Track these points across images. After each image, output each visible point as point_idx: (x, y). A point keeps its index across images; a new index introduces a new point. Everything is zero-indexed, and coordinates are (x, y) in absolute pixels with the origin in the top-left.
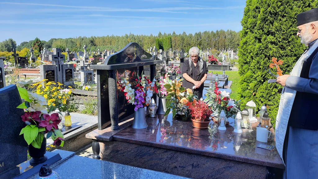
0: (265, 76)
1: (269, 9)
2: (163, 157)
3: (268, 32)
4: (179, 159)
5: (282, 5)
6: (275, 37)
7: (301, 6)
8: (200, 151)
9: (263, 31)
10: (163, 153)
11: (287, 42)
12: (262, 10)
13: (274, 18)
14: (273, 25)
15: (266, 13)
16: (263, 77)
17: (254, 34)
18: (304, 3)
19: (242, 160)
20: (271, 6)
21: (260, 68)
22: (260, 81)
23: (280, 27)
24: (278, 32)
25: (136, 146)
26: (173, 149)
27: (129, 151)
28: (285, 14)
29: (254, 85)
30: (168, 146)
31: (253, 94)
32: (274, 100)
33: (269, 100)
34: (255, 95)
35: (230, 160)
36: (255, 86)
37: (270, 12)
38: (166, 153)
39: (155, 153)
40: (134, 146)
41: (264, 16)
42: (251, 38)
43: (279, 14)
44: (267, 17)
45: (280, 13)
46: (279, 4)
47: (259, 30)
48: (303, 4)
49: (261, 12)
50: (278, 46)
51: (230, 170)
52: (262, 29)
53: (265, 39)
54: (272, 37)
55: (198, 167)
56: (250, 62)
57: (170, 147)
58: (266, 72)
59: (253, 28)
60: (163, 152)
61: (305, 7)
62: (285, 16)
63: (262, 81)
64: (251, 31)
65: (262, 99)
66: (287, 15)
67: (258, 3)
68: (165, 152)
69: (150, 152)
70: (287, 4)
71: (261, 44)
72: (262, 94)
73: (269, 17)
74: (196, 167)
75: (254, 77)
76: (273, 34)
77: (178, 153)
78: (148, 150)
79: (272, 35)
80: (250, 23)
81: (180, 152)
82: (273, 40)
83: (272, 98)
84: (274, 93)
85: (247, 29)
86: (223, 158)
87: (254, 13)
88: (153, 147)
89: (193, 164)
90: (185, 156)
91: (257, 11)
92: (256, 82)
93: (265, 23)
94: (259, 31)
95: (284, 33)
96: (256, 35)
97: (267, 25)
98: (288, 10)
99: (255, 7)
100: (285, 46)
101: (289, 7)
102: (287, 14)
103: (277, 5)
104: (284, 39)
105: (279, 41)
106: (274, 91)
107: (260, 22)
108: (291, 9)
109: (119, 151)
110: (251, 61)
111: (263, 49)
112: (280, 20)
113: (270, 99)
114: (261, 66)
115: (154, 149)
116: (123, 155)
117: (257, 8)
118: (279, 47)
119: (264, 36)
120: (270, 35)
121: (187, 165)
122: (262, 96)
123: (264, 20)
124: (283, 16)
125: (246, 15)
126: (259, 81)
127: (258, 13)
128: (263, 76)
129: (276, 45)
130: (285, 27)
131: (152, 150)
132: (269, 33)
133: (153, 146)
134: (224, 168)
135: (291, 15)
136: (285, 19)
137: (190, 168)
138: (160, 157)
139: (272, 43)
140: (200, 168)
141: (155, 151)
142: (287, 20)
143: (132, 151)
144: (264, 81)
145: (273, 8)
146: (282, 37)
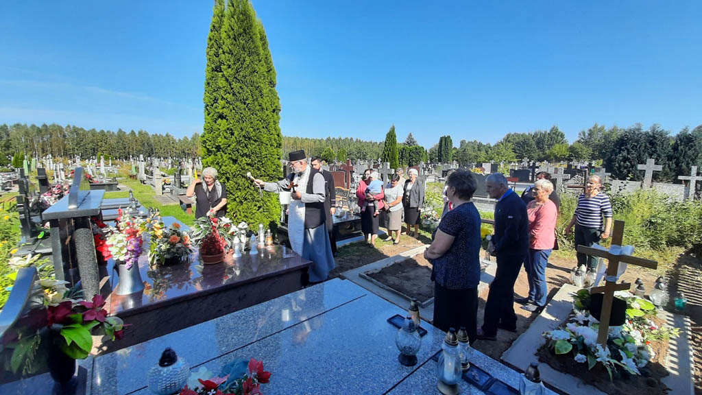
4: (223, 299)
10: (201, 302)
12: (236, 133)
29: (234, 207)
31: (235, 216)
36: (236, 207)
38: (206, 301)
39: (190, 307)
42: (225, 159)
53: (242, 161)
54: (247, 159)
55: (245, 298)
58: (245, 192)
68: (204, 299)
69: (182, 309)
71: (237, 165)
72: (244, 213)
74: (243, 298)
75: (232, 198)
76: (247, 156)
81: (224, 290)
83: (254, 216)
84: (255, 211)
89: (240, 296)
90: (230, 293)
93: (240, 145)
95: (258, 156)
96: (230, 156)
97: (242, 147)
104: (259, 161)
111: (240, 170)
119: (240, 158)
120: (245, 157)
121: (233, 301)
122: (245, 216)
126: (239, 202)
132: (245, 155)
136: (257, 143)
137: (237, 302)
138: (199, 308)
139: (247, 164)
140: (247, 298)
143: (150, 322)
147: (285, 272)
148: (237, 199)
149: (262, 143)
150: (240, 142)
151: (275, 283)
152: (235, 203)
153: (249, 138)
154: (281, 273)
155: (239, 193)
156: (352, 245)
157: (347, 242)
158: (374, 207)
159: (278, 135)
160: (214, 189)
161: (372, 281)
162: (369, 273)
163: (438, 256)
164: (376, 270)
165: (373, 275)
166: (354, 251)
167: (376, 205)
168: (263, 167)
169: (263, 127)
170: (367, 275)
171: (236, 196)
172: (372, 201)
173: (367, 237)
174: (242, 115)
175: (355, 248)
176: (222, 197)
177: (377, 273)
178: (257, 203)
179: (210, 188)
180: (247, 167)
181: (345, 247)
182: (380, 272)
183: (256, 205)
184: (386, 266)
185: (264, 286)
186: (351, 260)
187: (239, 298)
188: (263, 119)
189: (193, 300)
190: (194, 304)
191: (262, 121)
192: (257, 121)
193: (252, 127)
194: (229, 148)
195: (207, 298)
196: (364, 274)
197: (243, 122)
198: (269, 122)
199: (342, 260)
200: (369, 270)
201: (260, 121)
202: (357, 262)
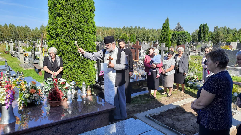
1: (72, 25)
3: (73, 38)
4: (62, 129)
9: (69, 38)
11: (83, 44)
12: (68, 25)
15: (70, 27)
16: (73, 66)
17: (63, 39)
24: (78, 39)
34: (69, 77)
35: (93, 115)
37: (73, 27)
47: (67, 37)
51: (93, 121)
60: (49, 129)
64: (60, 37)
65: (74, 79)
66: (82, 30)
68: (51, 128)
74: (73, 129)
77: (61, 125)
80: (60, 32)
81: (63, 123)
83: (79, 77)
86: (90, 115)
88: (41, 129)
90: (66, 125)
95: (82, 40)
98: (82, 27)
101: (82, 25)
103: (77, 24)
106: (79, 73)
117: (63, 23)
121: (68, 130)
124: (80, 30)
127: (64, 26)
131: (40, 132)
134: (90, 121)
136: (80, 32)
137: (70, 131)
138: (47, 134)
140: (76, 128)
141: (42, 132)
145: (74, 25)
146: (81, 42)
147: (99, 113)
148: (69, 67)
149: (84, 31)
150: (70, 31)
151: (93, 119)
152: (68, 69)
153: (76, 29)
154: (97, 113)
155: (70, 63)
156: (140, 96)
157: (137, 94)
158: (157, 72)
159: (94, 26)
160: (56, 61)
161: (154, 121)
162: (152, 115)
163: (203, 107)
164: (157, 113)
165: (154, 117)
166: (142, 101)
167: (158, 71)
168: (84, 47)
169: (84, 22)
170: (151, 116)
171: (68, 65)
172: (155, 69)
174: (71, 14)
175: (142, 98)
176: (61, 66)
177: (157, 115)
178: (81, 69)
179: (53, 60)
181: (136, 97)
182: (159, 115)
183: (80, 71)
184: (163, 111)
185: (86, 121)
186: (140, 106)
187: (71, 128)
188: (84, 16)
189: (44, 129)
190: (45, 131)
191: (84, 17)
192: (81, 17)
193: (77, 22)
194: (64, 35)
195: (52, 128)
196: (148, 116)
197: (72, 18)
198: (88, 18)
199: (134, 106)
200: (152, 113)
201: (83, 17)
202: (144, 108)
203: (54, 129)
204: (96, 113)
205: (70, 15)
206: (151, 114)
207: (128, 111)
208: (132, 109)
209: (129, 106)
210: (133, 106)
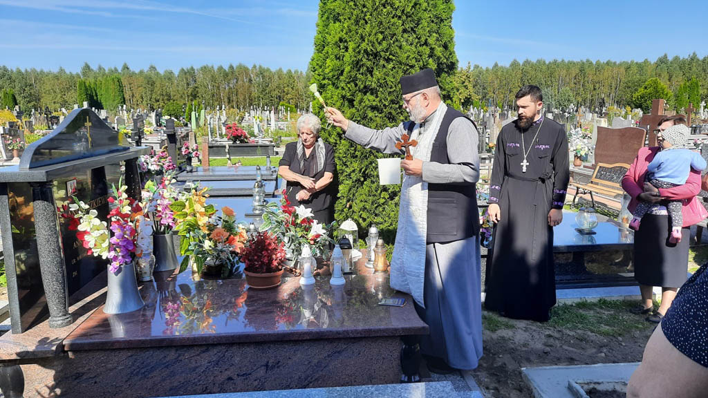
0: (366, 170)
1: (364, 45)
2: (199, 364)
3: (365, 87)
4: (237, 360)
5: (384, 39)
6: (377, 97)
7: (415, 44)
8: (281, 334)
9: (356, 85)
10: (198, 355)
11: (397, 106)
12: (351, 45)
13: (374, 63)
14: (372, 76)
15: (359, 52)
16: (364, 172)
17: (339, 91)
18: (419, 39)
19: (361, 334)
20: (366, 40)
21: (357, 156)
22: (358, 180)
23: (385, 79)
24: (381, 89)
25: (129, 354)
26: (224, 341)
27: (111, 370)
28: (391, 57)
29: (347, 189)
30: (210, 337)
31: (348, 206)
32: (384, 213)
33: (376, 215)
34: (351, 207)
35: (339, 339)
36: (350, 190)
37: (366, 51)
38: (205, 355)
39: (180, 358)
40: (123, 355)
41: (356, 57)
42: (335, 98)
43: (381, 57)
44: (362, 60)
45: (382, 54)
46: (380, 37)
47: (349, 83)
48: (417, 40)
49: (350, 50)
50: (383, 115)
51: (341, 357)
52: (353, 81)
53: (361, 101)
54: (372, 98)
55: (278, 367)
56: (336, 143)
57: (215, 340)
58: (366, 162)
59: (338, 78)
60: (198, 353)
61: (420, 45)
62: (392, 60)
63: (362, 179)
64: (333, 84)
65: (364, 215)
66: (394, 58)
67: (342, 31)
68: (204, 352)
69: (167, 359)
70: (392, 37)
71: (354, 110)
72: (363, 203)
73: (364, 60)
74: (273, 367)
75: (346, 174)
76: (373, 92)
77: (234, 348)
78: (162, 356)
79: (372, 94)
80: (330, 68)
81: (239, 344)
82: (374, 104)
83: (381, 210)
84: (384, 200)
85: (324, 79)
86: (326, 337)
87: (336, 51)
88: (175, 346)
89: (268, 362)
90: (250, 350)
91: (342, 47)
92: (349, 182)
93: (359, 70)
94: (349, 86)
95: (392, 90)
96: (344, 93)
97: (362, 74)
98: (395, 49)
99: (337, 38)
100: (394, 113)
101: (396, 43)
102: (394, 56)
103: (377, 40)
104: (393, 102)
105: (384, 105)
106: (382, 196)
107: (349, 67)
108: (400, 47)
109: (83, 374)
110: (338, 142)
111: (359, 119)
112: (384, 66)
113: (377, 212)
114: (357, 152)
115: (177, 350)
116: (95, 383)
117: (341, 40)
118: (386, 116)
119: (359, 96)
120: (368, 94)
121: (255, 368)
122: (364, 209)
123: (357, 65)
124: (388, 60)
125: (319, 51)
126: (356, 181)
127: (343, 51)
128: (363, 170)
129: (381, 113)
130: (392, 80)
131: (172, 355)
132: (366, 90)
133: (174, 344)
134: (329, 356)
135: (401, 59)
136: (390, 66)
137: (262, 372)
138: (194, 365)
139: (374, 108)
140: (281, 368)
141: (179, 356)
142: (394, 68)
143: (120, 368)
144: (365, 180)
145: (370, 45)
146: (389, 99)
147: (359, 335)
148: (353, 175)
150: (358, 63)
151: (339, 352)
153: (376, 56)
154: (351, 335)
156: (603, 303)
157: (592, 295)
158: (670, 219)
160: (313, 155)
166: (600, 321)
167: (674, 215)
169: (405, 31)
172: (666, 202)
173: (647, 294)
175: (606, 313)
176: (325, 170)
179: (308, 152)
180: (370, 114)
181: (583, 305)
183: (385, 189)
185: (317, 353)
186: (581, 340)
187: (267, 366)
188: (405, 12)
189: (185, 349)
190: (187, 355)
191: (404, 17)
192: (393, 18)
193: (382, 33)
194: (341, 78)
195: (207, 350)
196: (578, 387)
197: (366, 23)
198: (420, 19)
199: (556, 335)
200: (600, 381)
201: (400, 17)
202: (594, 350)
203: (213, 354)
204: (347, 332)
205: (362, 11)
206: (599, 383)
207: (524, 349)
208: (546, 345)
209: (535, 331)
210: (550, 336)
